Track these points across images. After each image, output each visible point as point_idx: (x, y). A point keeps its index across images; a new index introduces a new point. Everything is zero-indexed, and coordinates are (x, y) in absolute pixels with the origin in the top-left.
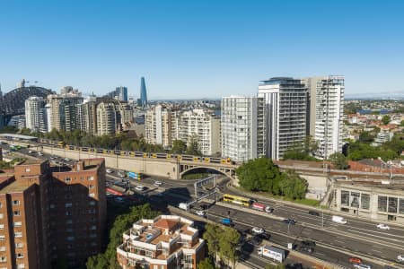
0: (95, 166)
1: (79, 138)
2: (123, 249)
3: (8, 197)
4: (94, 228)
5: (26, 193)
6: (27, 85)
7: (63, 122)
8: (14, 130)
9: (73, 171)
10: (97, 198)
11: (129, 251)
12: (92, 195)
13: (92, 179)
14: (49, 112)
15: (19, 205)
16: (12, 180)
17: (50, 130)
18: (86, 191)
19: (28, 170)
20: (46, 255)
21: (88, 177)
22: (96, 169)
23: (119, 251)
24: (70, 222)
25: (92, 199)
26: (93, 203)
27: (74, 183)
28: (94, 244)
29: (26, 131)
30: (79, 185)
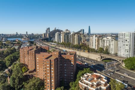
0: (73, 54)
1: (69, 45)
2: (81, 82)
3: (50, 60)
4: (72, 73)
5: (55, 60)
6: (56, 29)
7: (65, 40)
8: (52, 42)
9: (67, 55)
10: (73, 64)
11: (82, 83)
12: (72, 63)
13: (72, 58)
14: (61, 37)
15: (53, 63)
16: (51, 56)
17: (61, 42)
18: (70, 61)
19: (55, 53)
20: (59, 79)
21: (71, 57)
22: (73, 55)
23: (79, 82)
24: (66, 70)
25: (72, 64)
26: (72, 65)
27: (67, 58)
28: (72, 78)
29: (55, 42)
30: (68, 59)
